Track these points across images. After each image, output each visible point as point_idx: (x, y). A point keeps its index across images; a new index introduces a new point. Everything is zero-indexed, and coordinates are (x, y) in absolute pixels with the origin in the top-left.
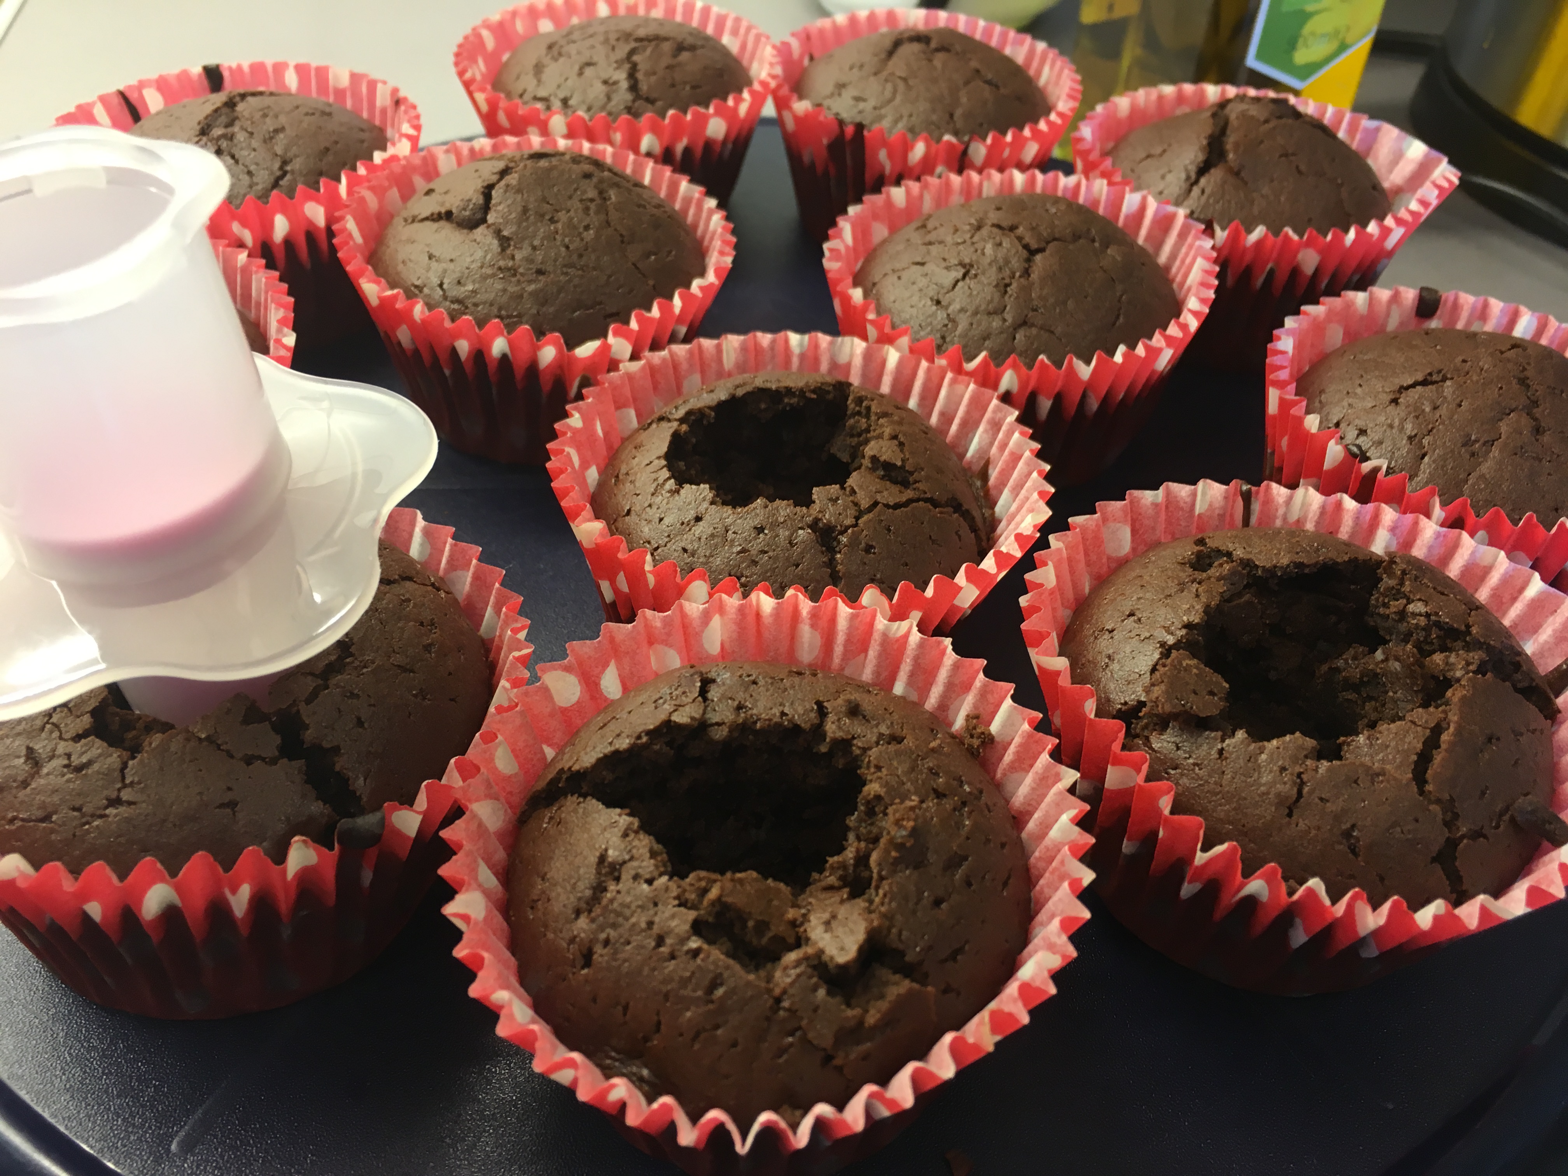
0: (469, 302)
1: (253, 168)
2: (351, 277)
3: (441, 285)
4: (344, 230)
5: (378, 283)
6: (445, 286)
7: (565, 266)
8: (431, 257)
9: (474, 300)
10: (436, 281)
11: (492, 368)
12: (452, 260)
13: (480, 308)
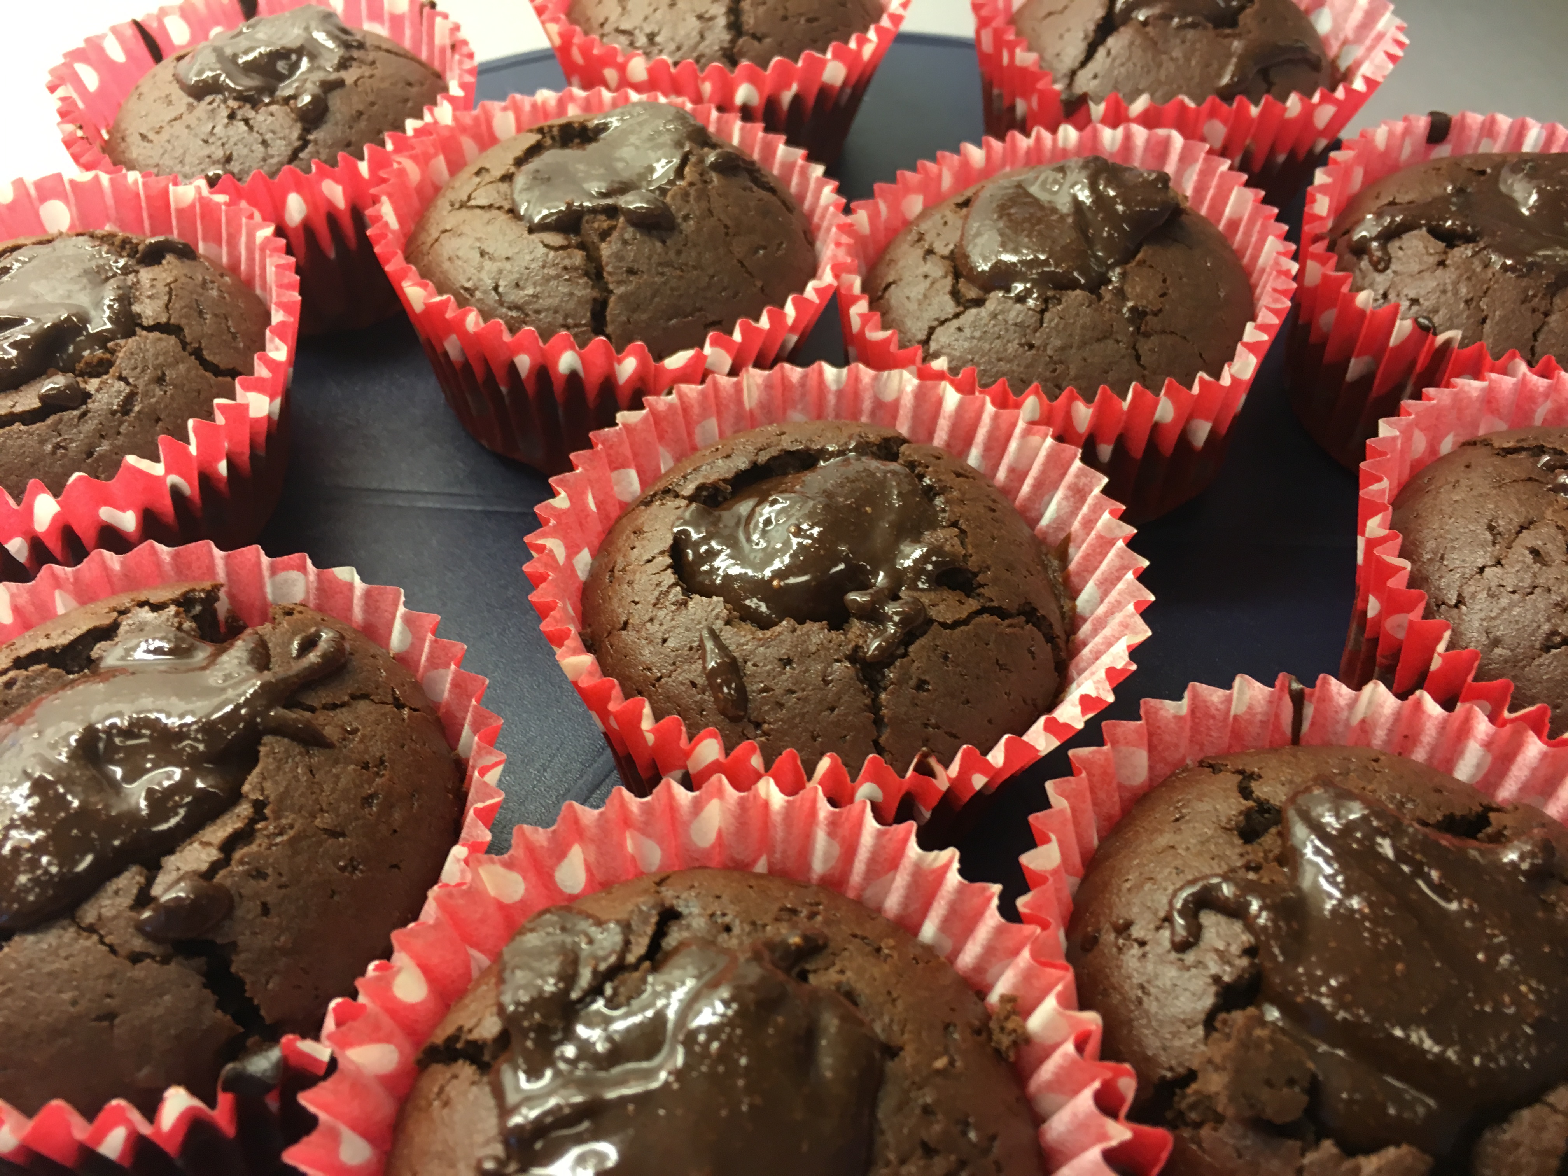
0: (529, 309)
1: (269, 136)
2: (391, 279)
3: (496, 288)
4: (378, 218)
5: (424, 286)
6: (501, 290)
7: (660, 264)
8: (483, 254)
9: (536, 306)
10: (489, 283)
11: (558, 387)
12: (508, 259)
13: (542, 315)
